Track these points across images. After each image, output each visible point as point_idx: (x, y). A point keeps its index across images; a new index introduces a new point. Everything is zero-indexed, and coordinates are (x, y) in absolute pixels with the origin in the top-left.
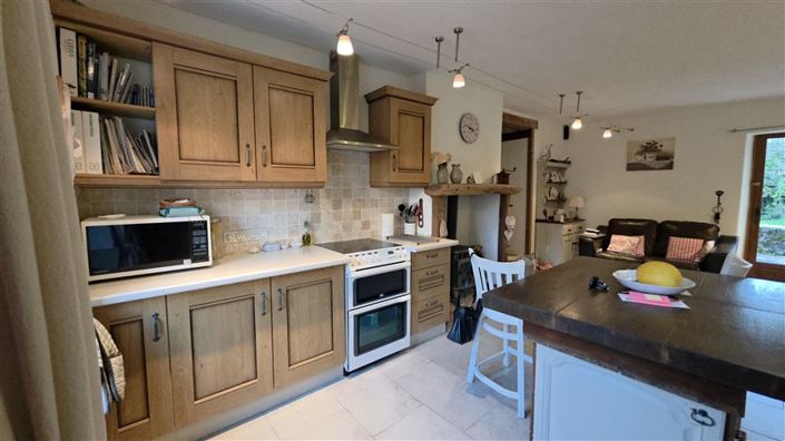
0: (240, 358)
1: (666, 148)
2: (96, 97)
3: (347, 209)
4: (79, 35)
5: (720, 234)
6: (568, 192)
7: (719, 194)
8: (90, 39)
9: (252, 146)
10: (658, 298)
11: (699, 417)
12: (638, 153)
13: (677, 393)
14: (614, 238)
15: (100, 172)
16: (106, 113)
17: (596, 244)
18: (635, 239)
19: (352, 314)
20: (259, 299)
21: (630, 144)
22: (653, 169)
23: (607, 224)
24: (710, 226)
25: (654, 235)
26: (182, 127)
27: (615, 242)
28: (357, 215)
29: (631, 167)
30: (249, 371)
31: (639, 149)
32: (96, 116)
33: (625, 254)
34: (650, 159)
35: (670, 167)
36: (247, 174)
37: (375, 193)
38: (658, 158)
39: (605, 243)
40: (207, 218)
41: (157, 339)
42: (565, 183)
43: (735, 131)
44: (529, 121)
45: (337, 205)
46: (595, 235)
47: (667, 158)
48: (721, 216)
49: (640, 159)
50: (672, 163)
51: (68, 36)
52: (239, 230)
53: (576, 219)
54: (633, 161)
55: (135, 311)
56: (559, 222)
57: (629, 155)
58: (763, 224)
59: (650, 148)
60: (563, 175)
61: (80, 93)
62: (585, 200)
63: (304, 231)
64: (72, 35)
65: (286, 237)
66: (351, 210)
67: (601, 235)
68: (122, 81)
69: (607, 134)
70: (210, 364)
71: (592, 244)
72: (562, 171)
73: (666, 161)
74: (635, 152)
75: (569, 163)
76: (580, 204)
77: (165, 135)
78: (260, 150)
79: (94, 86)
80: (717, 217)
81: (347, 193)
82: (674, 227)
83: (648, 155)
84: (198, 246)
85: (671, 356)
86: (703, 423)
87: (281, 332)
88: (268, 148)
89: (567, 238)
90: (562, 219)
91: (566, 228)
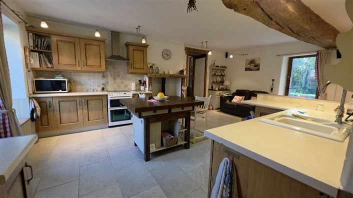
0: (73, 116)
1: (257, 62)
2: (38, 49)
3: (119, 81)
4: (33, 34)
6: (225, 79)
7: (273, 80)
8: (36, 35)
9: (80, 61)
12: (249, 64)
14: (235, 97)
15: (39, 67)
16: (40, 53)
19: (109, 110)
20: (78, 101)
21: (246, 60)
22: (253, 70)
26: (60, 56)
28: (122, 83)
29: (247, 69)
30: (76, 120)
31: (248, 62)
32: (37, 53)
34: (252, 66)
35: (258, 69)
36: (79, 69)
37: (130, 76)
38: (255, 66)
39: (231, 98)
40: (66, 80)
41: (50, 107)
42: (224, 75)
43: (279, 55)
44: (205, 51)
45: (115, 79)
46: (227, 95)
47: (258, 66)
48: (273, 89)
49: (249, 66)
50: (259, 68)
51: (31, 34)
52: (81, 85)
54: (247, 67)
55: (44, 100)
57: (246, 66)
59: (252, 62)
60: (223, 72)
61: (34, 48)
62: (231, 83)
63: (102, 86)
64: (32, 34)
65: (97, 88)
66: (120, 81)
67: (232, 95)
68: (45, 45)
70: (65, 116)
72: (223, 70)
73: (257, 67)
75: (226, 67)
76: (228, 84)
77: (55, 58)
78: (82, 62)
79: (37, 46)
80: (272, 89)
81: (119, 75)
84: (63, 87)
87: (85, 111)
88: (85, 61)
89: (218, 96)
90: (217, 89)
91: (218, 93)
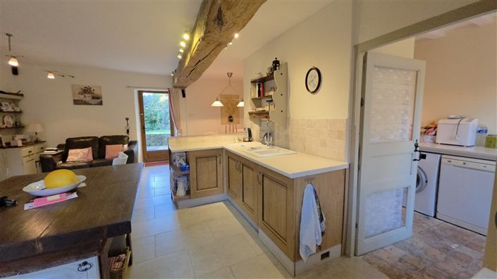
1: (97, 92)
5: (130, 140)
6: (24, 120)
7: (127, 119)
10: (57, 197)
11: (83, 268)
12: (79, 93)
13: (63, 263)
14: (71, 151)
17: (55, 159)
18: (86, 150)
21: (73, 87)
22: (91, 104)
23: (65, 143)
24: (125, 137)
25: (97, 146)
27: (72, 154)
29: (76, 102)
31: (79, 91)
33: (79, 162)
34: (88, 98)
35: (101, 103)
38: (93, 98)
39: (64, 157)
42: (21, 112)
43: (128, 87)
46: (54, 152)
47: (98, 98)
48: (130, 131)
49: (81, 97)
50: (102, 101)
53: (37, 142)
54: (77, 98)
56: (17, 147)
57: (74, 96)
58: (147, 133)
59: (86, 91)
60: (17, 106)
62: (42, 125)
67: (59, 151)
69: (51, 77)
71: (52, 159)
72: (15, 102)
73: (98, 100)
74: (77, 92)
75: (22, 95)
76: (39, 130)
80: (128, 131)
82: (108, 140)
83: (86, 95)
85: (43, 246)
86: (86, 269)
89: (28, 158)
90: (20, 144)
91: (25, 150)
